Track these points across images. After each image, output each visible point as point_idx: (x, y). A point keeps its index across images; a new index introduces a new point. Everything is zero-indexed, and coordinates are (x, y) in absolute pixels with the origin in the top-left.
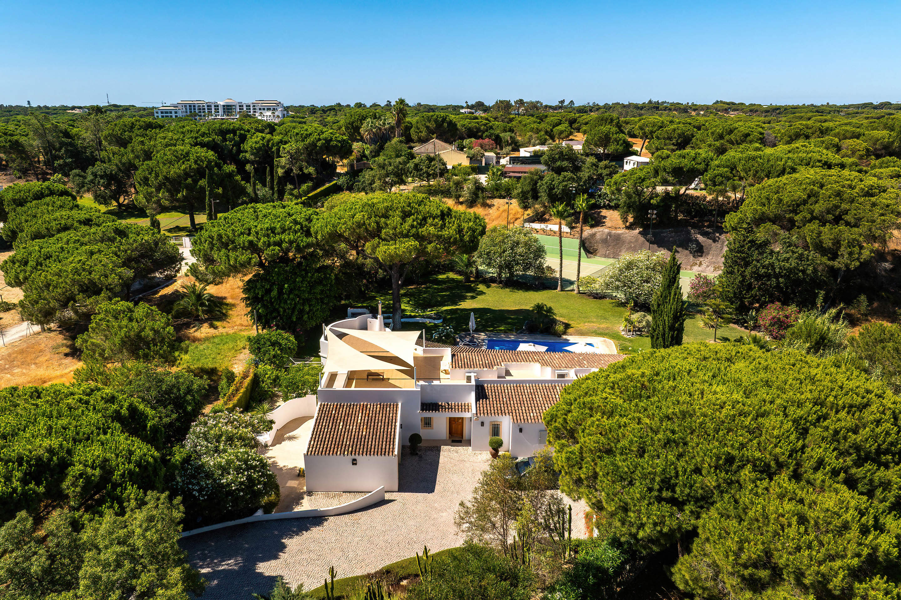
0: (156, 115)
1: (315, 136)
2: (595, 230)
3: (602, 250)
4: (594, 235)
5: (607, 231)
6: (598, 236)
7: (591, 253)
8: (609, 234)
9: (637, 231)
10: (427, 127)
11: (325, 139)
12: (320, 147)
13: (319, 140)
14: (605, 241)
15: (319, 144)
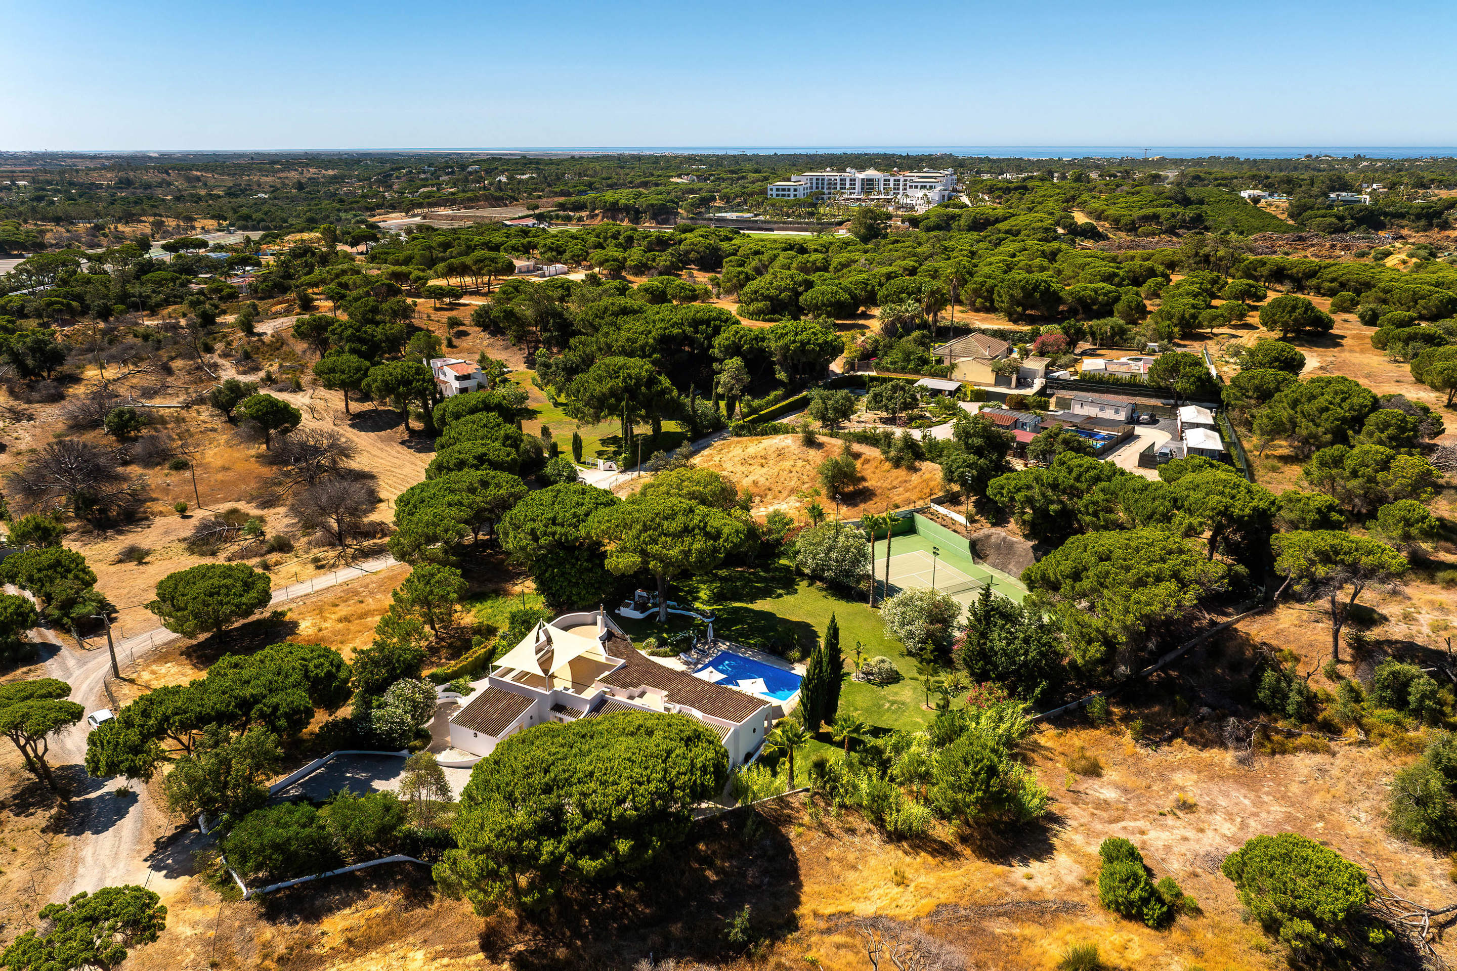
0: (769, 192)
1: (790, 337)
2: (993, 530)
3: (992, 558)
4: (989, 536)
5: (1003, 534)
6: (993, 540)
7: (981, 558)
8: (1004, 539)
9: (1031, 543)
10: (1012, 296)
11: (802, 342)
12: (794, 351)
13: (794, 341)
14: (998, 547)
15: (792, 347)
